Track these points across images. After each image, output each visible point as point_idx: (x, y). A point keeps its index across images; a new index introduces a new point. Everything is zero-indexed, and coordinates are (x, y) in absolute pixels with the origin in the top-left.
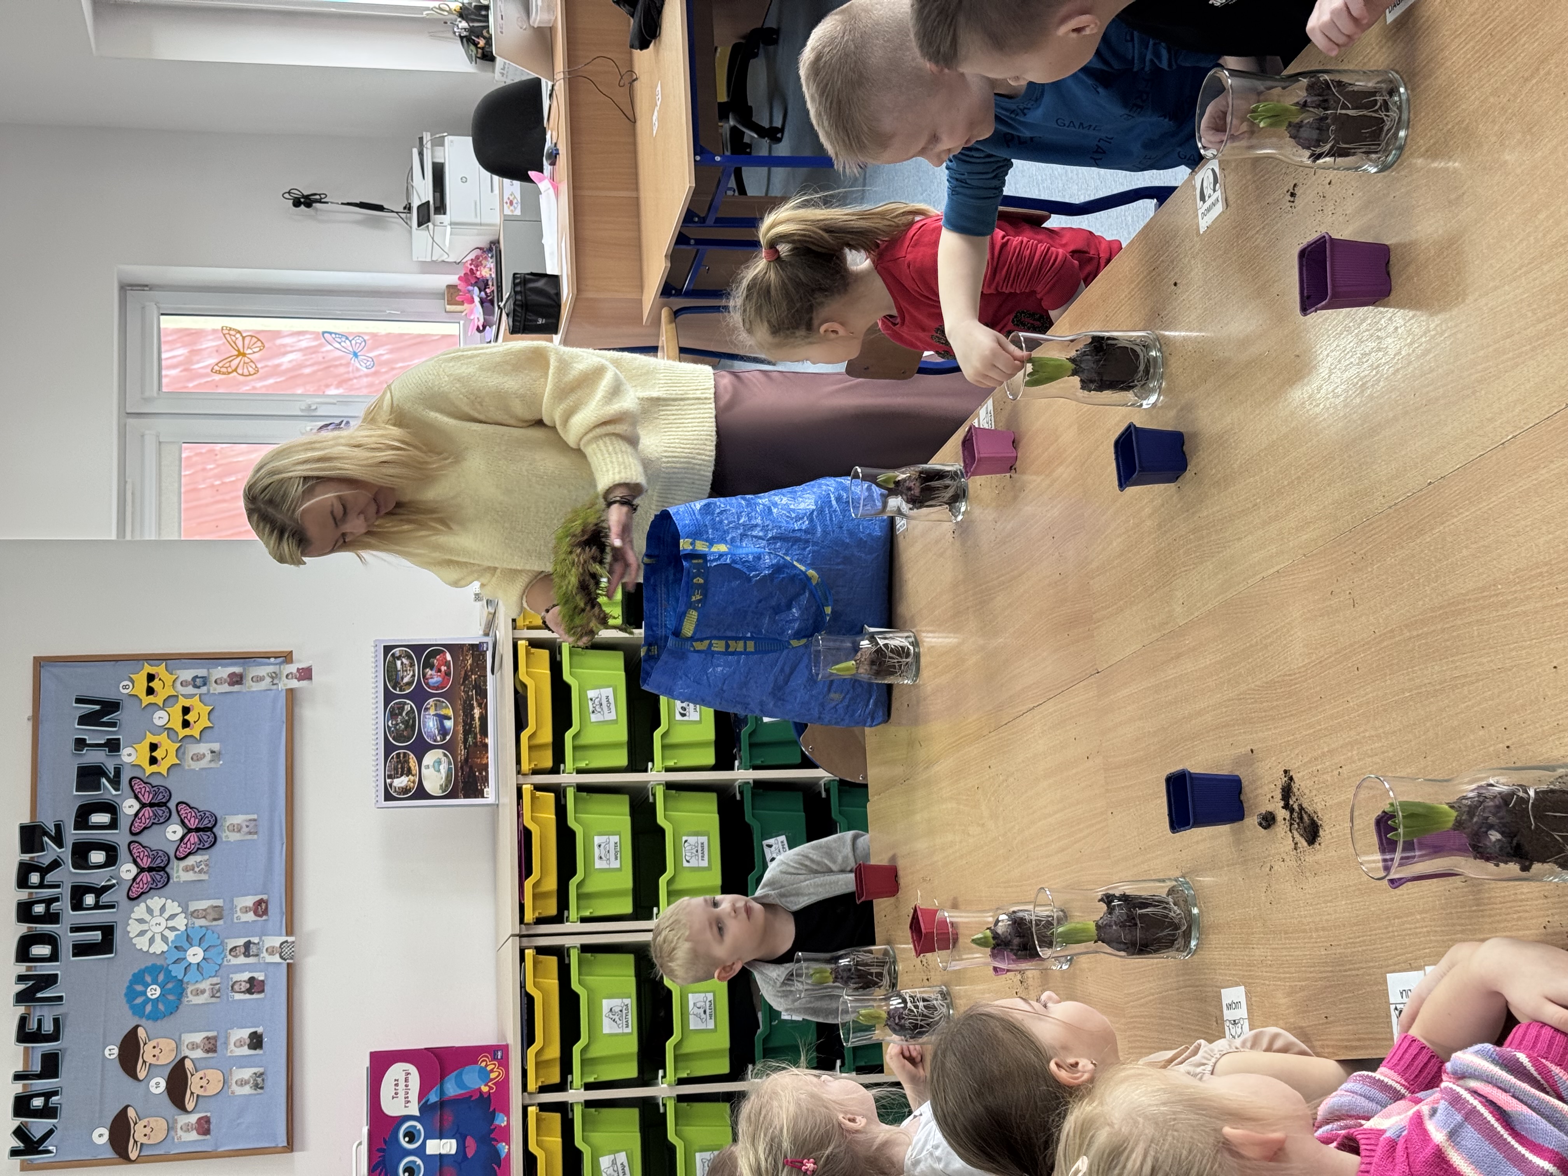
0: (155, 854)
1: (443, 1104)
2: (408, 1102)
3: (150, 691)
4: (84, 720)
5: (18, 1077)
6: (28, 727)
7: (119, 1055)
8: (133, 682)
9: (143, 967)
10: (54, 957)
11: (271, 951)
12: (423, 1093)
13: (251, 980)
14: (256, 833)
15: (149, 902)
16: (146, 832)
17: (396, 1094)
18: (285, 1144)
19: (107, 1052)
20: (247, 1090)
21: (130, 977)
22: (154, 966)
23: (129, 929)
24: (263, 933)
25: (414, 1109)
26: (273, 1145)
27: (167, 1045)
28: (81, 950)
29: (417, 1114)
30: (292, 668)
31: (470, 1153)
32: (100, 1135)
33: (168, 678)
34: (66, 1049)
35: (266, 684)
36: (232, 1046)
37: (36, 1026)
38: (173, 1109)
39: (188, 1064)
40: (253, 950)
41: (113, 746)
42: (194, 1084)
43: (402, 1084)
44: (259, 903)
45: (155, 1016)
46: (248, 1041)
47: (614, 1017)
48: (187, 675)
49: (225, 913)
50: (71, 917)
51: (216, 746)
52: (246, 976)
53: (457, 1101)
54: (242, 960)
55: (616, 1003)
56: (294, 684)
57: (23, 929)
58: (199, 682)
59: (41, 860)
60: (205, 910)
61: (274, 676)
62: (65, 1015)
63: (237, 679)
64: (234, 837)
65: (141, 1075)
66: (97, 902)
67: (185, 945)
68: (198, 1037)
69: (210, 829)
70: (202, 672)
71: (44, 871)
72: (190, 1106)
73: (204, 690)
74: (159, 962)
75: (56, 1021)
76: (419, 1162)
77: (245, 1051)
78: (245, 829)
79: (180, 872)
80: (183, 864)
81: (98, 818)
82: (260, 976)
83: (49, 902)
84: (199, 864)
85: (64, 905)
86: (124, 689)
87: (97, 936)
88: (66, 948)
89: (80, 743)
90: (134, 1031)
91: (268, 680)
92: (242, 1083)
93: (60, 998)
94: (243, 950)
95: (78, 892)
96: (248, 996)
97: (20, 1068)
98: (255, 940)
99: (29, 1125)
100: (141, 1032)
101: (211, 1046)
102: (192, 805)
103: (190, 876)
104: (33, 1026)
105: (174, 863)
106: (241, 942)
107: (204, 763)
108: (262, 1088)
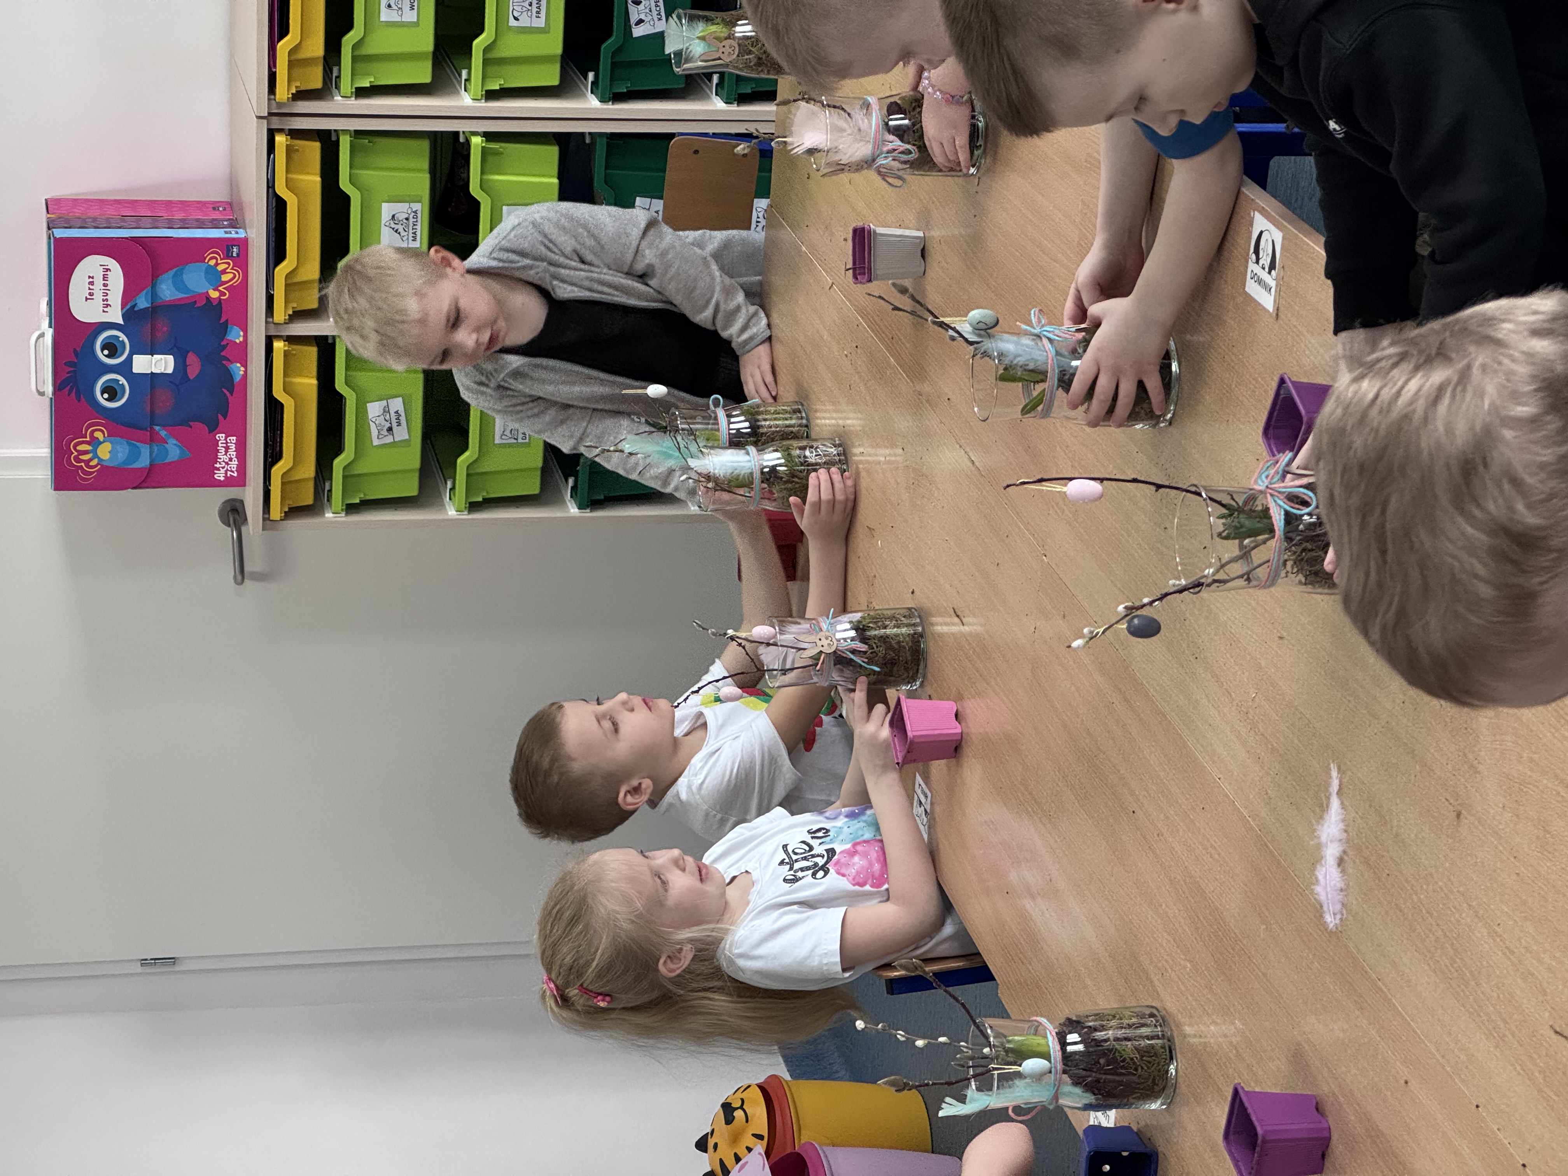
1: (156, 309)
2: (108, 305)
12: (128, 295)
17: (91, 294)
25: (116, 316)
29: (121, 321)
31: (193, 372)
43: (99, 282)
47: (396, 227)
53: (173, 307)
55: (402, 209)
76: (122, 380)
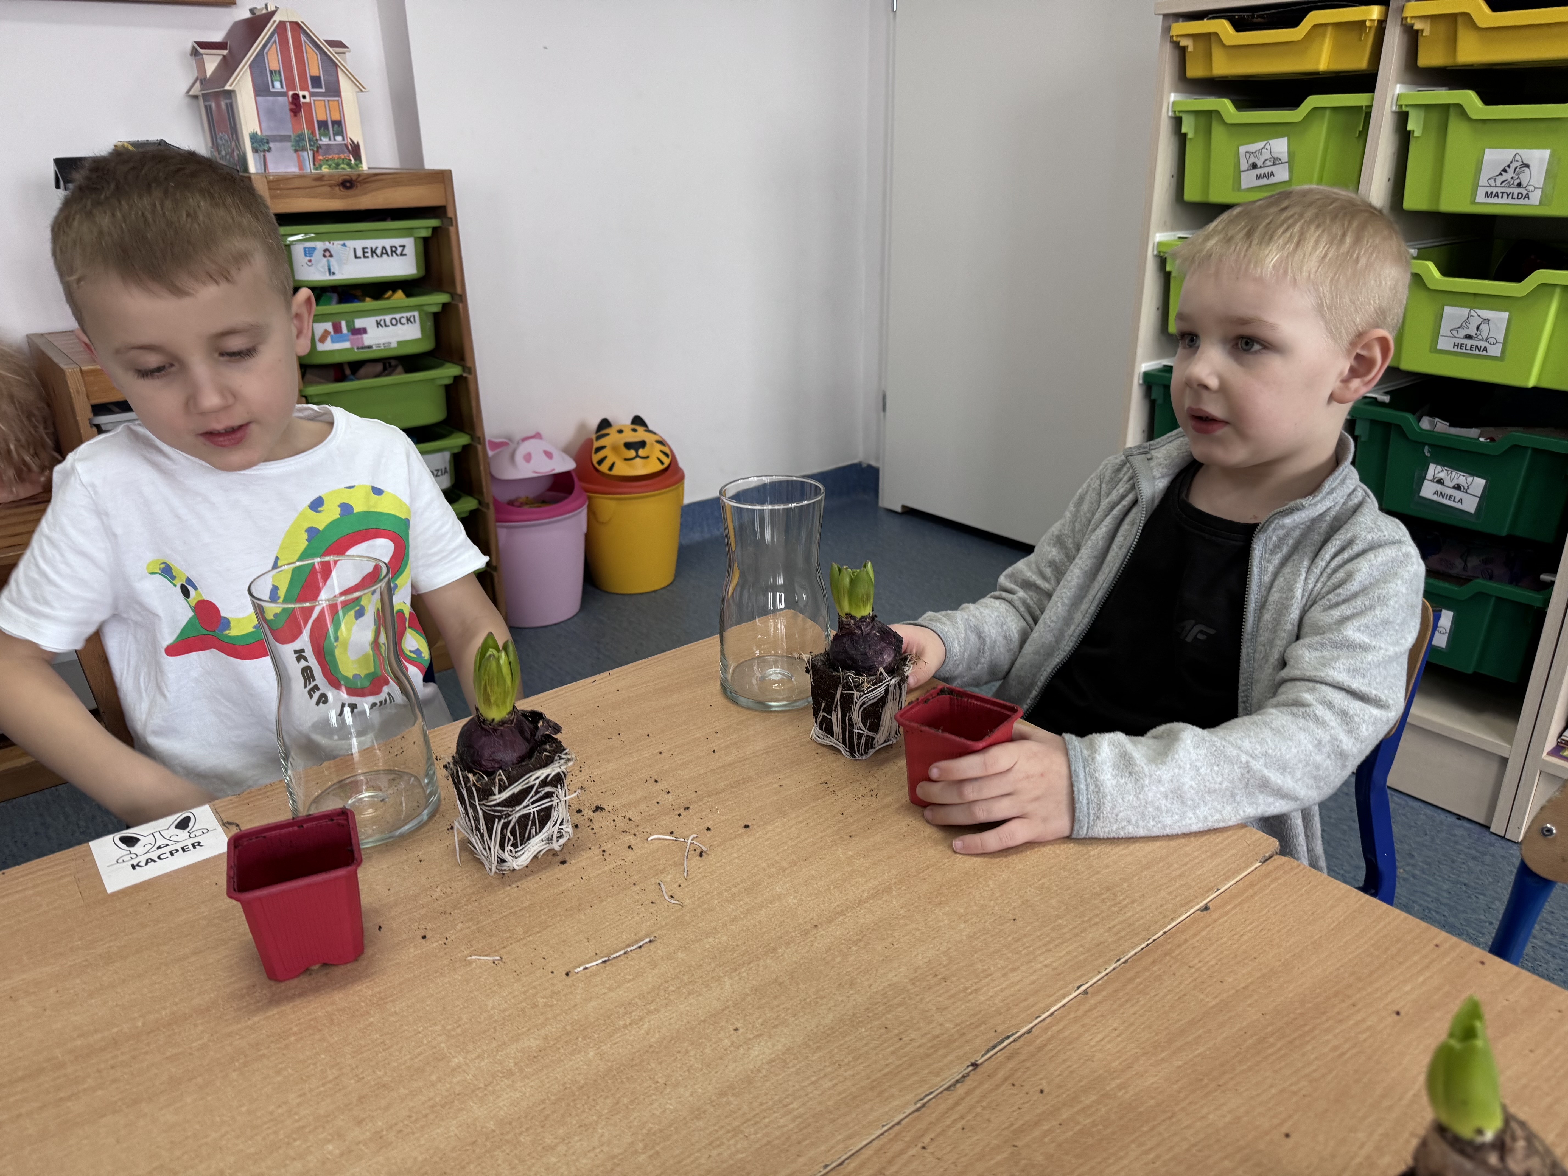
47: (1511, 171)
55: (1535, 178)
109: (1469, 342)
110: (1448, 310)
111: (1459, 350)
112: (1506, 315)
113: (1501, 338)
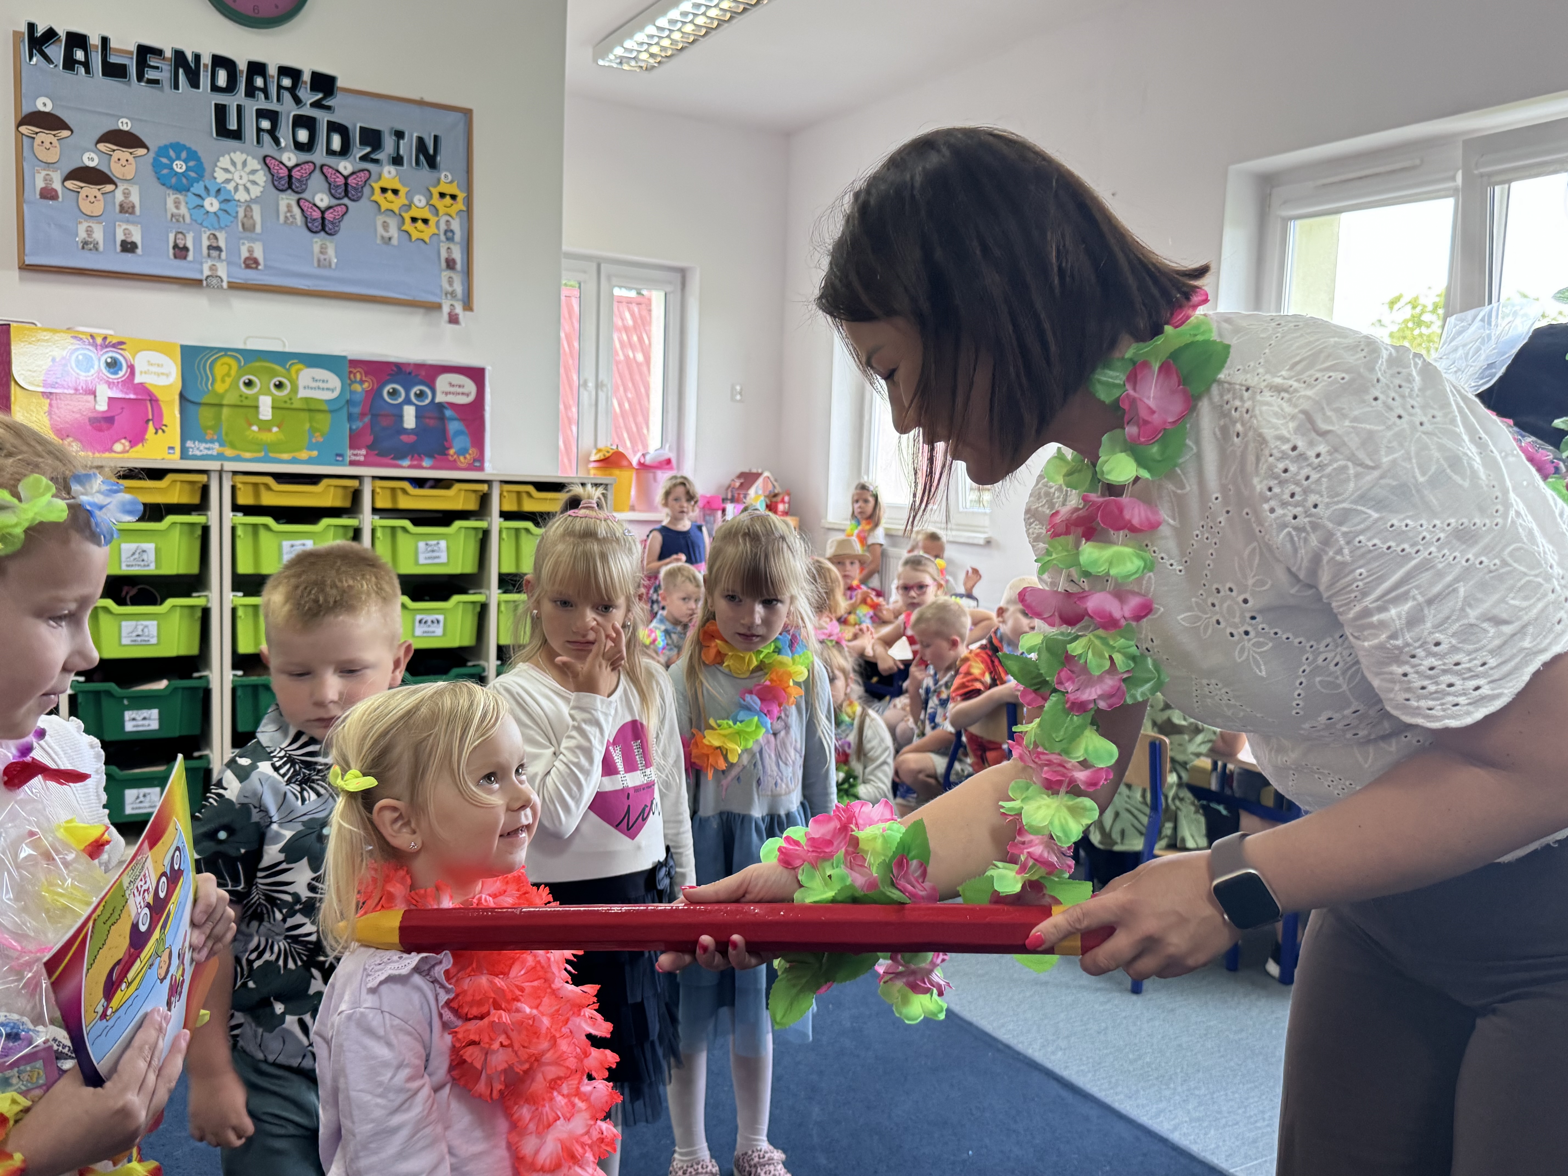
0: (304, 182)
3: (442, 195)
4: (421, 141)
5: (105, 41)
6: (415, 96)
7: (121, 131)
8: (451, 182)
9: (203, 160)
10: (215, 88)
11: (213, 268)
13: (186, 249)
14: (319, 266)
15: (261, 173)
16: (322, 178)
18: (27, 262)
19: (125, 120)
20: (82, 234)
21: (194, 148)
22: (204, 170)
23: (238, 153)
24: (229, 263)
26: (27, 251)
27: (130, 172)
28: (221, 111)
30: (459, 309)
32: (45, 105)
33: (453, 210)
34: (130, 85)
35: (446, 286)
36: (124, 226)
37: (152, 64)
38: (67, 170)
39: (109, 187)
40: (214, 253)
41: (397, 160)
42: (91, 190)
44: (256, 262)
45: (157, 166)
46: (129, 240)
47: (136, 553)
48: (456, 225)
49: (248, 234)
50: (252, 107)
51: (395, 241)
52: (190, 245)
54: (205, 243)
55: (151, 556)
56: (446, 309)
57: (242, 66)
58: (449, 234)
59: (302, 90)
60: (252, 217)
61: (453, 294)
62: (162, 89)
63: (450, 264)
64: (316, 248)
65: (101, 146)
66: (263, 130)
67: (222, 197)
68: (135, 198)
69: (323, 229)
70: (458, 237)
71: (292, 90)
72: (69, 184)
73: (443, 238)
74: (207, 174)
75: (156, 82)
77: (120, 237)
78: (322, 257)
79: (287, 200)
80: (294, 204)
81: (337, 142)
82: (190, 256)
83: (265, 91)
84: (293, 217)
85: (261, 103)
86: (445, 175)
87: (233, 125)
88: (222, 99)
89: (399, 135)
90: (143, 145)
91: (450, 289)
92: (89, 231)
93: (176, 87)
94: (215, 245)
95: (273, 116)
96: (171, 244)
97: (113, 44)
98: (223, 255)
99: (58, 43)
100: (141, 151)
101: (126, 209)
102: (345, 217)
103: (283, 208)
104: (153, 61)
105: (296, 197)
106: (222, 244)
107: (380, 230)
108: (83, 248)
109: (139, 639)
110: (124, 623)
111: (134, 644)
112: (155, 623)
113: (155, 634)
